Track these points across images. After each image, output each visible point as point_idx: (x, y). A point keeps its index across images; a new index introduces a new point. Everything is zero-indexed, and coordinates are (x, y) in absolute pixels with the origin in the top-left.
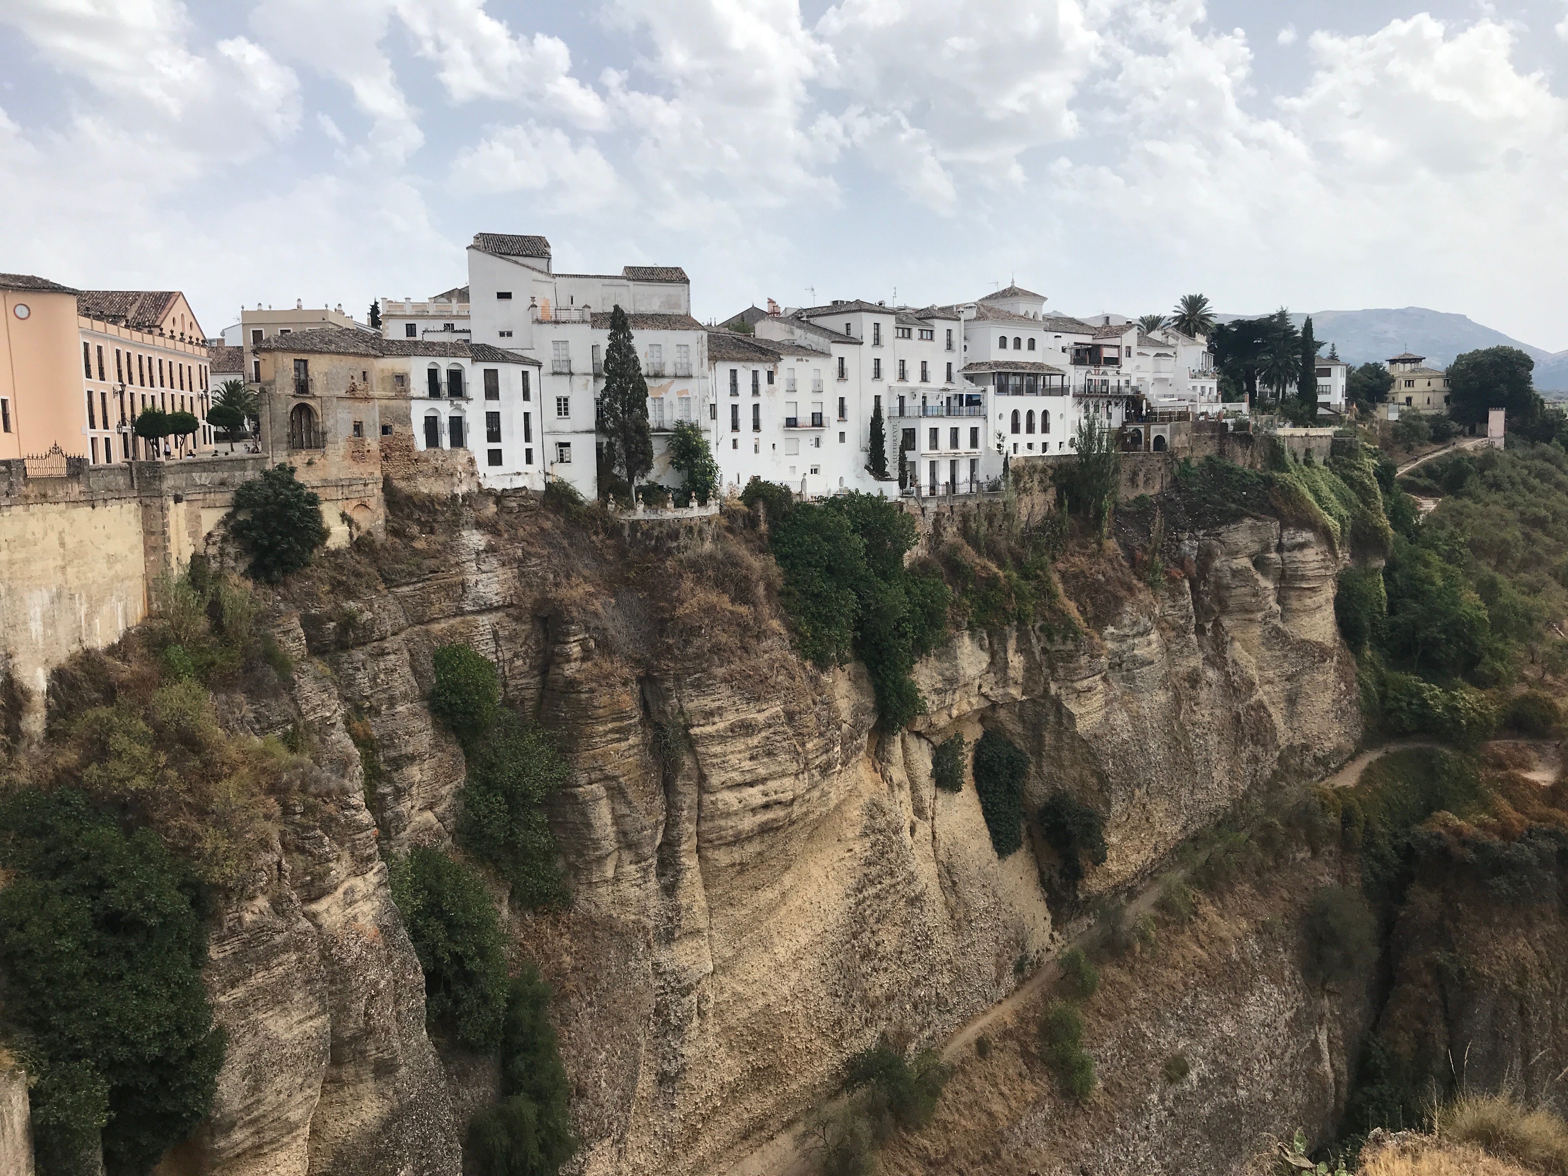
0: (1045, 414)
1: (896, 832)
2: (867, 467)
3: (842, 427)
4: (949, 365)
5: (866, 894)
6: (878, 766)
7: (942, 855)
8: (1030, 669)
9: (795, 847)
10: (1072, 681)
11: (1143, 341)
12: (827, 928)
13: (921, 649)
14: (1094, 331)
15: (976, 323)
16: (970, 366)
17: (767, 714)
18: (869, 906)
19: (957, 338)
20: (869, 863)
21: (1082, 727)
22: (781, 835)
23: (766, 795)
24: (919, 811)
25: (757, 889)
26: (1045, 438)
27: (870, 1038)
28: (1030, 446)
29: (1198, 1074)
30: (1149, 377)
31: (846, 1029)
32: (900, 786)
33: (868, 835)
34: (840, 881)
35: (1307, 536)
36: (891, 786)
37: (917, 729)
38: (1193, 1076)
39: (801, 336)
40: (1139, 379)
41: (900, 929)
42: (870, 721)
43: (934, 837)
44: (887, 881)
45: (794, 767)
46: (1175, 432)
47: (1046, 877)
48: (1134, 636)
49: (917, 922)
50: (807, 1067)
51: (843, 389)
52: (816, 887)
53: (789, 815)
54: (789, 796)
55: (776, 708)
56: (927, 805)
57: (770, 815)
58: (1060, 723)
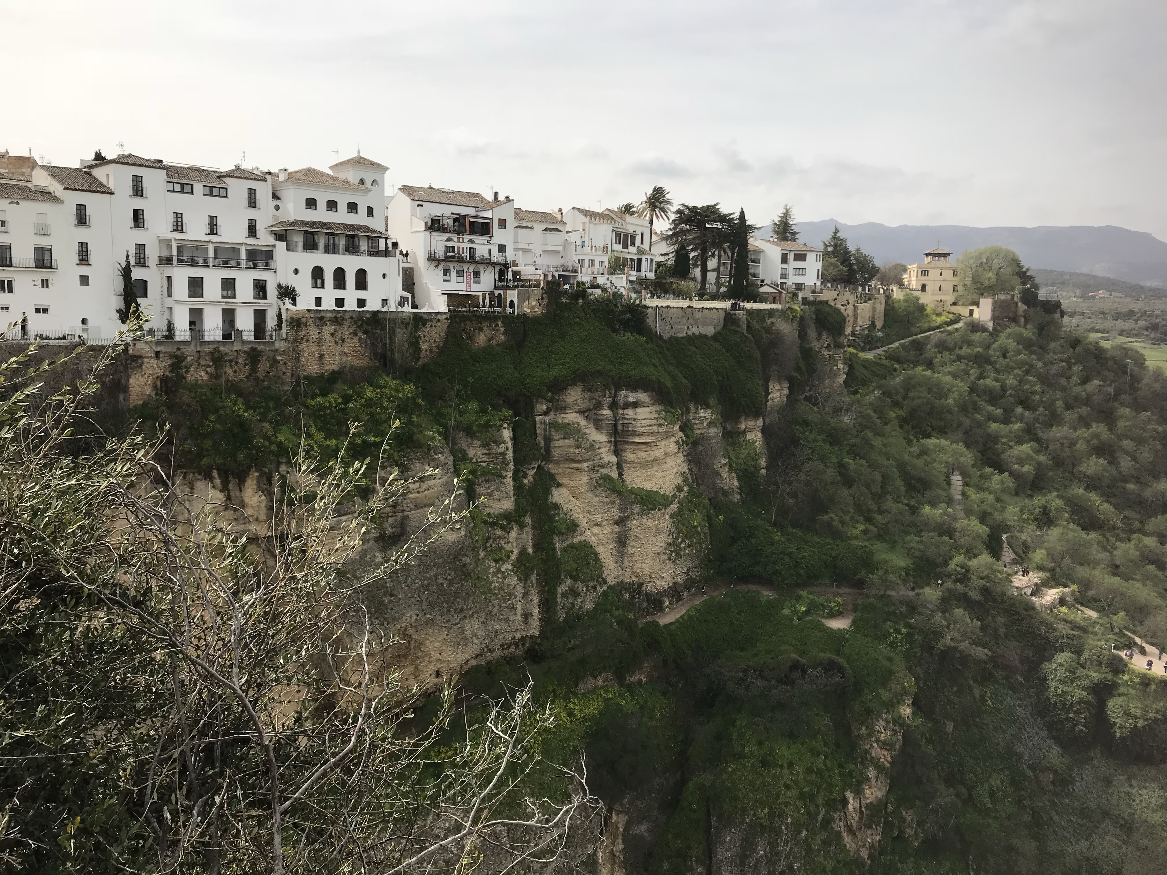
0: (360, 272)
2: (119, 311)
3: (84, 270)
4: (252, 221)
14: (482, 205)
15: (283, 184)
19: (262, 197)
28: (339, 301)
30: (536, 249)
51: (83, 234)
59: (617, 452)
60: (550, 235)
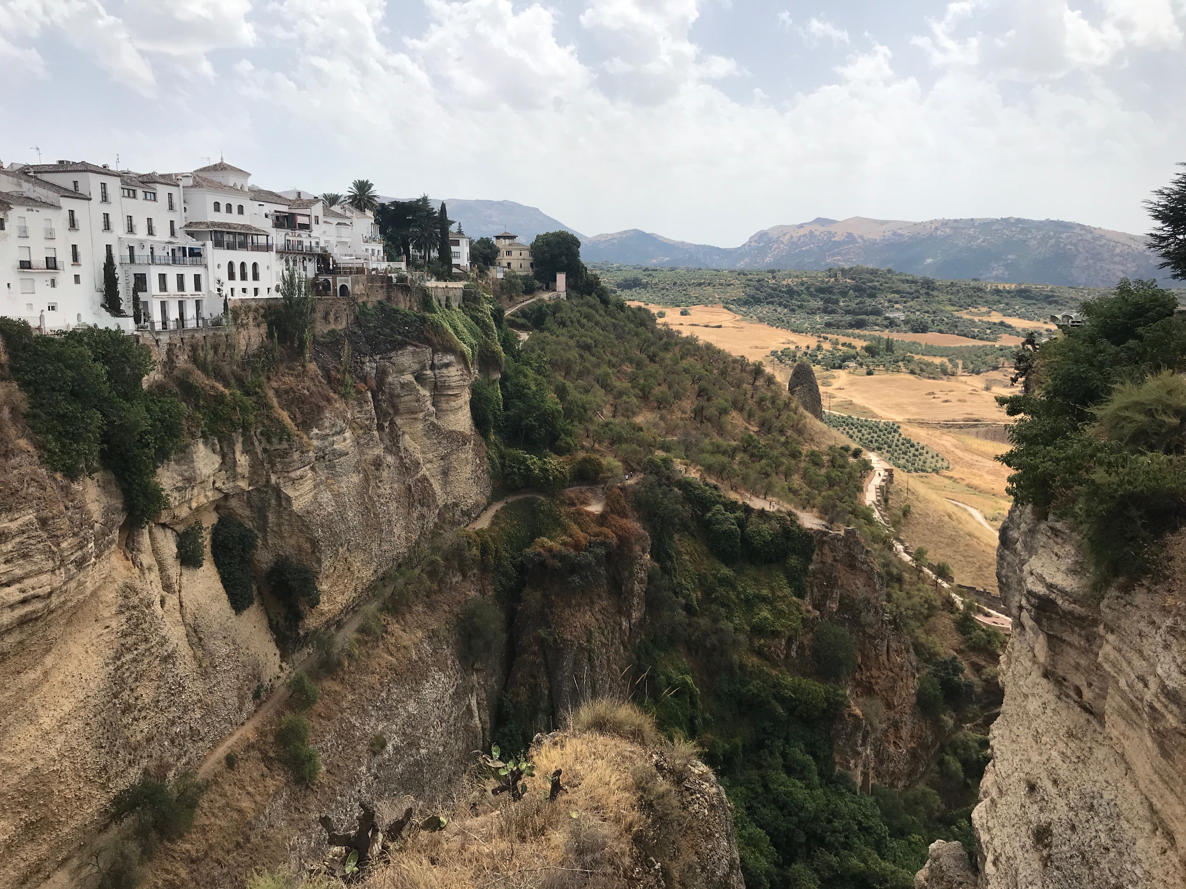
0: (255, 265)
1: (148, 606)
2: (103, 306)
3: (77, 271)
4: (172, 222)
5: (124, 660)
6: (129, 556)
7: (189, 619)
8: (254, 466)
9: (55, 632)
10: (288, 472)
11: (327, 212)
12: (89, 694)
13: (163, 455)
14: (289, 203)
15: (193, 189)
16: (190, 225)
17: (20, 522)
18: (127, 669)
19: (177, 200)
20: (125, 635)
21: (297, 506)
22: (40, 624)
23: (24, 592)
24: (167, 587)
25: (19, 673)
26: (256, 284)
27: (134, 775)
28: (244, 290)
29: (393, 745)
30: (333, 240)
31: (112, 772)
32: (150, 569)
33: (122, 612)
34: (99, 654)
35: (449, 358)
36: (142, 570)
37: (162, 521)
38: (390, 747)
39: (28, 189)
40: (326, 242)
41: (156, 683)
42: (120, 519)
43: (181, 606)
44: (142, 647)
45: (50, 564)
46: (355, 282)
47: (275, 623)
48: (333, 435)
49: (170, 674)
50: (77, 811)
51: (74, 238)
52: (76, 662)
53: (47, 606)
54: (47, 589)
55: (29, 516)
56: (174, 581)
57: (28, 608)
58: (280, 505)
59: (433, 405)
60: (342, 228)
